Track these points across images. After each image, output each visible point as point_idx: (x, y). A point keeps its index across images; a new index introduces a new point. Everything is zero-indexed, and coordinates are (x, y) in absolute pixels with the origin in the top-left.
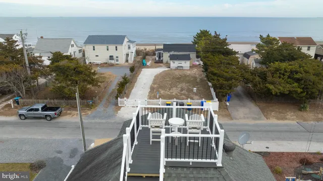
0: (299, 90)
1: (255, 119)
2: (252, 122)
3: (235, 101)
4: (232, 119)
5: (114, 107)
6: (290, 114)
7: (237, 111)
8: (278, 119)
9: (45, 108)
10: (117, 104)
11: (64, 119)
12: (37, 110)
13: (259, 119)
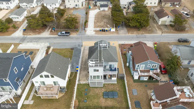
0: (139, 25)
1: (125, 34)
2: (123, 35)
3: (120, 28)
4: (118, 34)
5: (84, 31)
6: (135, 32)
7: (121, 31)
8: (131, 34)
9: (66, 33)
10: (85, 30)
11: (71, 36)
12: (64, 33)
13: (126, 34)
